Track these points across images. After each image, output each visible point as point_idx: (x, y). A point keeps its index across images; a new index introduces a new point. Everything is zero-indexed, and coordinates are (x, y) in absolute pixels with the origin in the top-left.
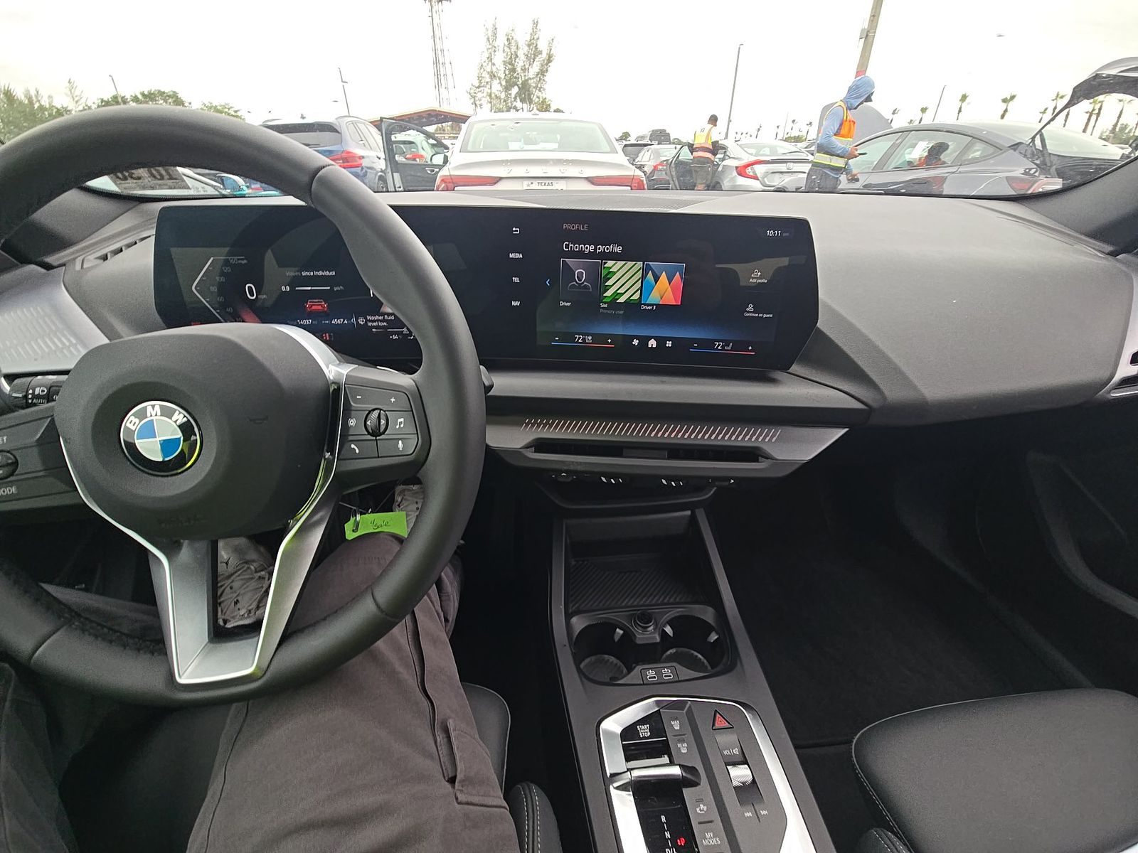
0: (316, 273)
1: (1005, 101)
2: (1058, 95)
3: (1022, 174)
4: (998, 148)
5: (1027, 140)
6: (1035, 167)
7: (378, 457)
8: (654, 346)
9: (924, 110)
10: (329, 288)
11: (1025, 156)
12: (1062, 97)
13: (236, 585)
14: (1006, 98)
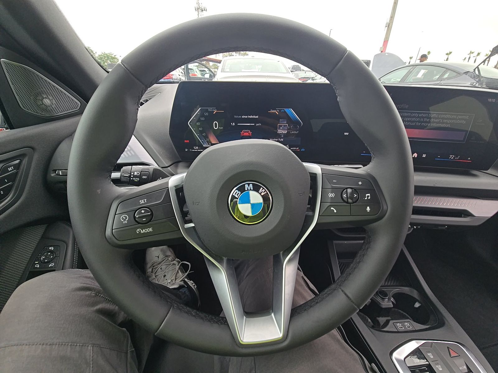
0: (249, 117)
1: (447, 54)
2: (471, 52)
3: (470, 85)
4: (459, 74)
5: (472, 70)
6: (476, 82)
7: (351, 215)
8: (416, 157)
9: (411, 58)
10: (254, 124)
11: (471, 77)
12: (473, 53)
13: (163, 267)
14: (448, 53)
